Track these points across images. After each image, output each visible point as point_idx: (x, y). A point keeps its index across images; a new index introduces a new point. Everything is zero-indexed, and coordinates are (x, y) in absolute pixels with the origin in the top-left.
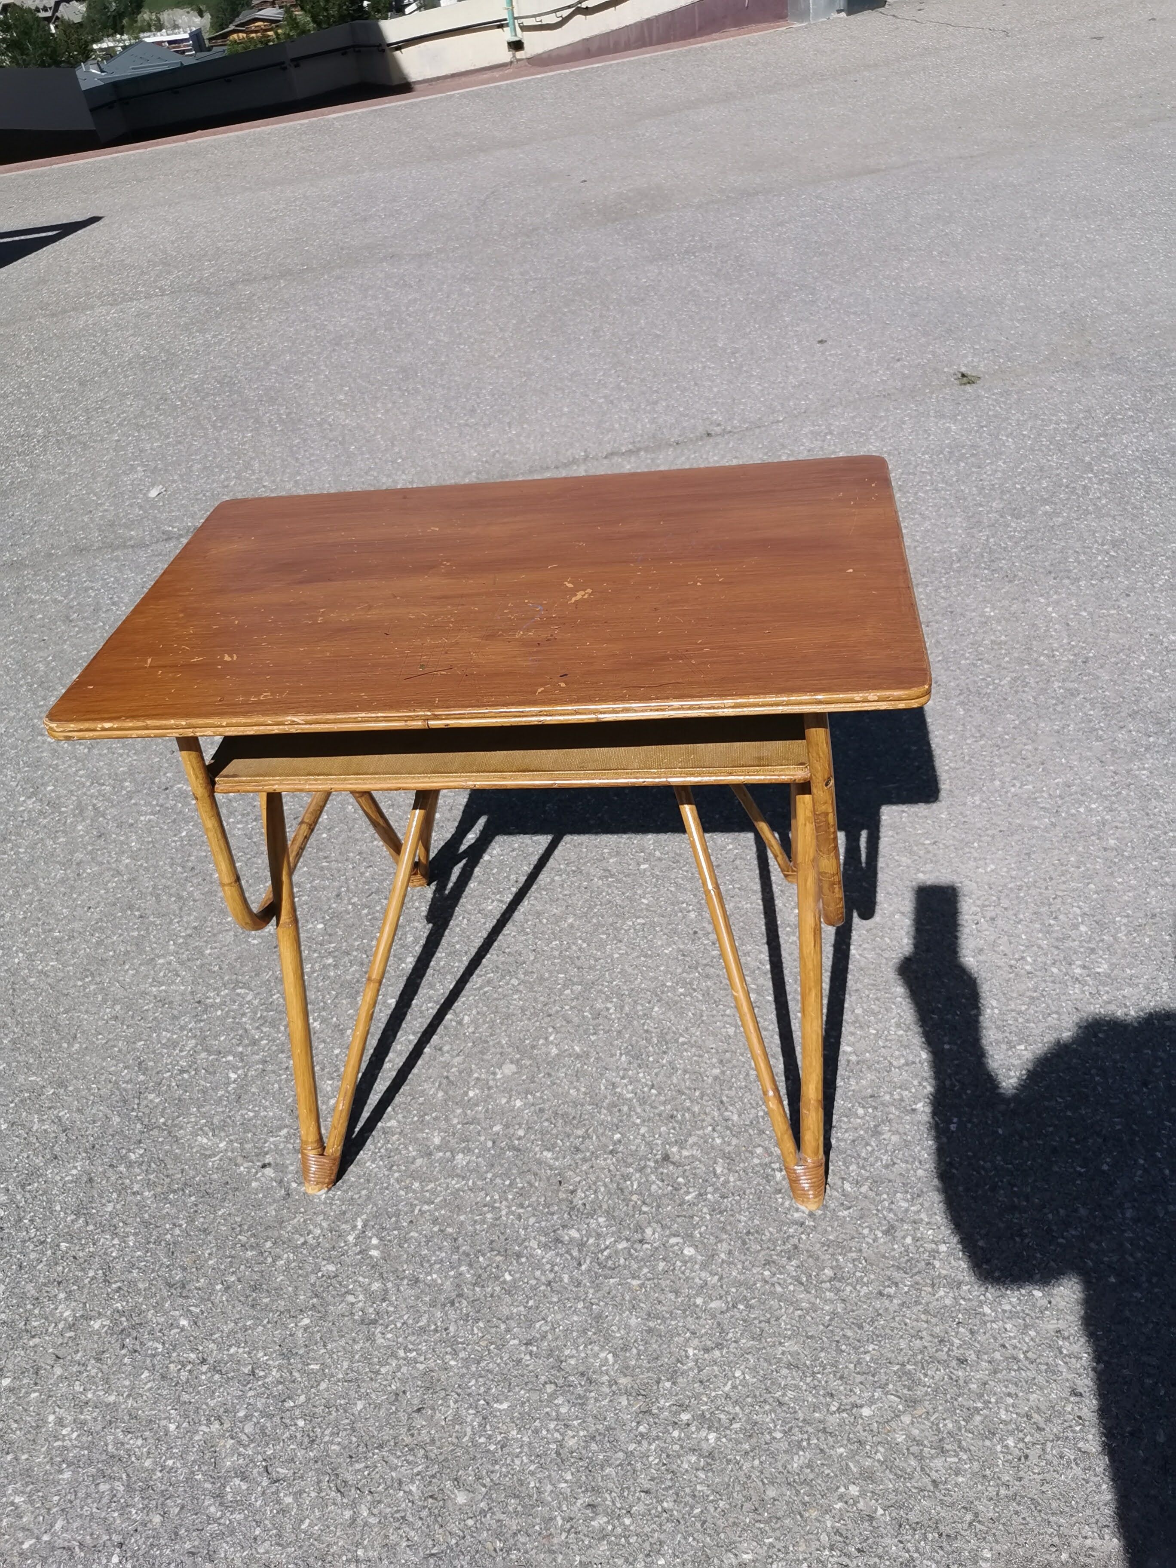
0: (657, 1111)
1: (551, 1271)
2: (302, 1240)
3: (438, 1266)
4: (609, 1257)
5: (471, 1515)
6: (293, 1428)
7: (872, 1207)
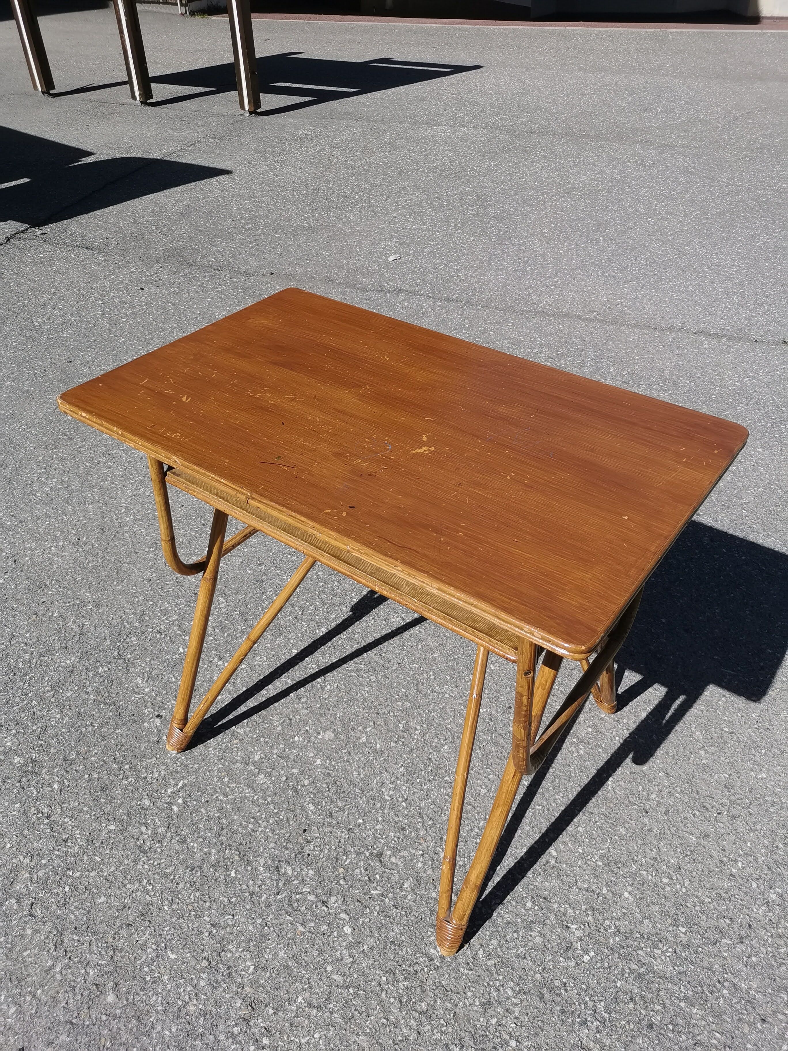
0: (396, 819)
1: (259, 887)
2: (145, 775)
3: (201, 840)
4: (298, 900)
5: (108, 1013)
6: (61, 889)
7: (487, 979)
